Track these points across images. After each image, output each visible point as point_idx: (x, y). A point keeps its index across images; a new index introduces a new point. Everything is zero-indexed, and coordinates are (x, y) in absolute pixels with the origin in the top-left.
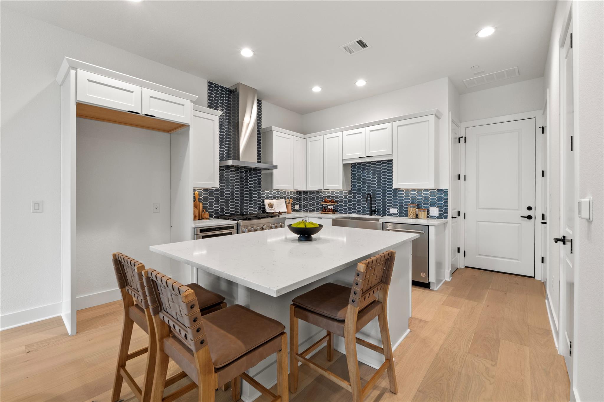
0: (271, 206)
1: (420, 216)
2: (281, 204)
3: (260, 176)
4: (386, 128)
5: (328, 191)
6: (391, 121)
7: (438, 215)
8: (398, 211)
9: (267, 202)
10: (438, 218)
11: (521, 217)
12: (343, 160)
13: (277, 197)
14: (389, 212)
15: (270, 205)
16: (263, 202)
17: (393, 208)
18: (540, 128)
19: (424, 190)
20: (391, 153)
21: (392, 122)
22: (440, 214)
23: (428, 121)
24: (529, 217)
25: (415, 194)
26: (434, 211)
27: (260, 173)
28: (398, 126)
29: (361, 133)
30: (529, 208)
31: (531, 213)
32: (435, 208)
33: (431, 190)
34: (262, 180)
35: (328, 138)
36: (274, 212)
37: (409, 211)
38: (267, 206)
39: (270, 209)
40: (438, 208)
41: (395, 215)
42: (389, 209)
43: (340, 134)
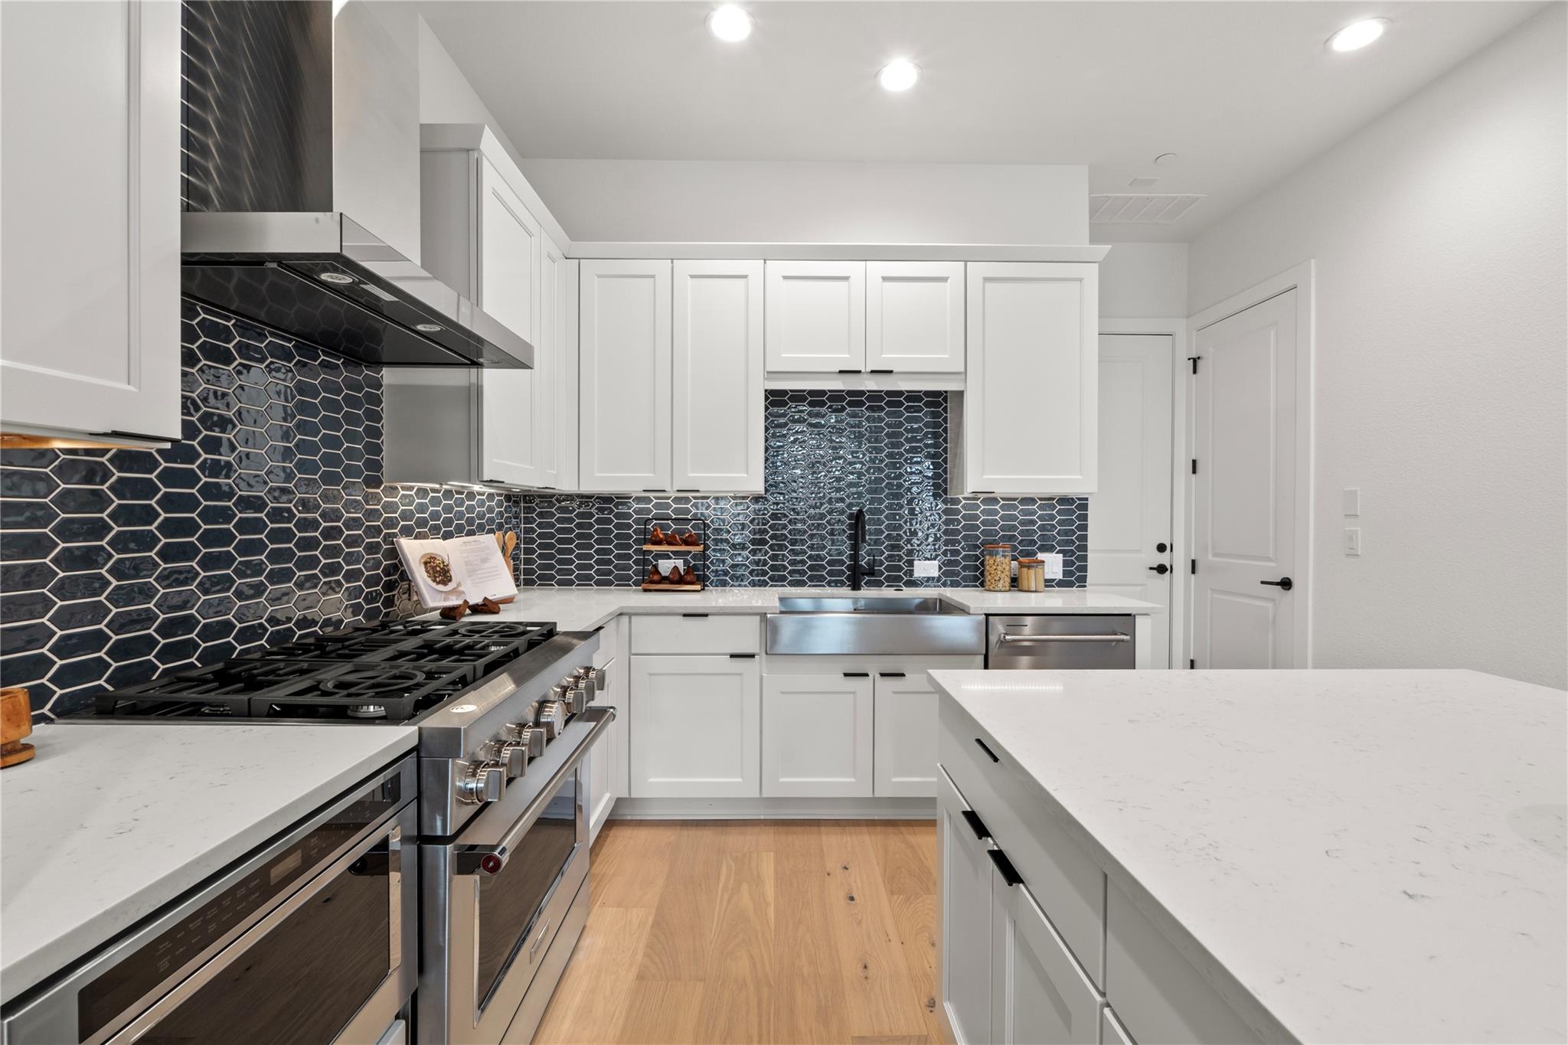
0: (440, 573)
1: (1025, 584)
2: (484, 560)
3: (378, 401)
4: (944, 279)
5: (656, 498)
6: (965, 257)
7: (1060, 576)
8: (940, 568)
9: (413, 550)
10: (1061, 584)
11: (1150, 569)
12: (771, 374)
13: (448, 522)
14: (910, 574)
15: (433, 568)
16: (394, 553)
17: (924, 559)
18: (1189, 359)
19: (1023, 499)
20: (963, 370)
21: (966, 261)
22: (1065, 573)
23: (1081, 280)
24: (1161, 569)
25: (995, 512)
26: (1053, 564)
27: (379, 386)
28: (986, 280)
29: (846, 278)
30: (1161, 548)
31: (1163, 559)
32: (1054, 554)
33: (1041, 499)
34: (386, 425)
35: (692, 277)
36: (460, 602)
37: (990, 566)
38: (420, 576)
39: (441, 587)
40: (1061, 555)
41: (929, 581)
42: (911, 563)
43: (752, 267)
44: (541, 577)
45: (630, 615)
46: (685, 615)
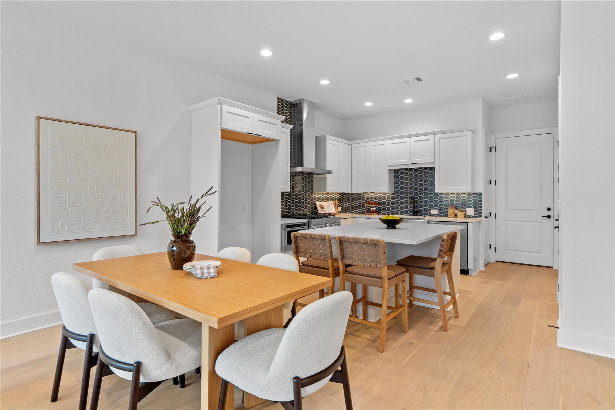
0: (322, 208)
1: (458, 216)
2: (330, 206)
3: (313, 180)
4: (430, 140)
6: (434, 133)
7: (474, 215)
8: (438, 212)
9: (318, 203)
10: (473, 217)
11: (542, 216)
12: (389, 166)
13: (325, 199)
14: (430, 213)
15: (321, 206)
16: (315, 204)
17: (434, 209)
18: (556, 142)
19: (462, 193)
20: (434, 162)
21: (435, 135)
22: (475, 214)
23: (466, 136)
24: (549, 217)
25: (454, 197)
26: (471, 211)
27: (313, 177)
28: (440, 139)
29: (406, 142)
30: (549, 209)
31: (550, 213)
32: (471, 209)
33: (467, 193)
34: (314, 184)
35: (373, 146)
36: (326, 213)
37: (448, 212)
38: (319, 208)
39: (322, 210)
40: (473, 209)
41: (435, 215)
42: (430, 210)
43: (385, 142)
44: (348, 211)
45: (356, 218)
46: (366, 218)
